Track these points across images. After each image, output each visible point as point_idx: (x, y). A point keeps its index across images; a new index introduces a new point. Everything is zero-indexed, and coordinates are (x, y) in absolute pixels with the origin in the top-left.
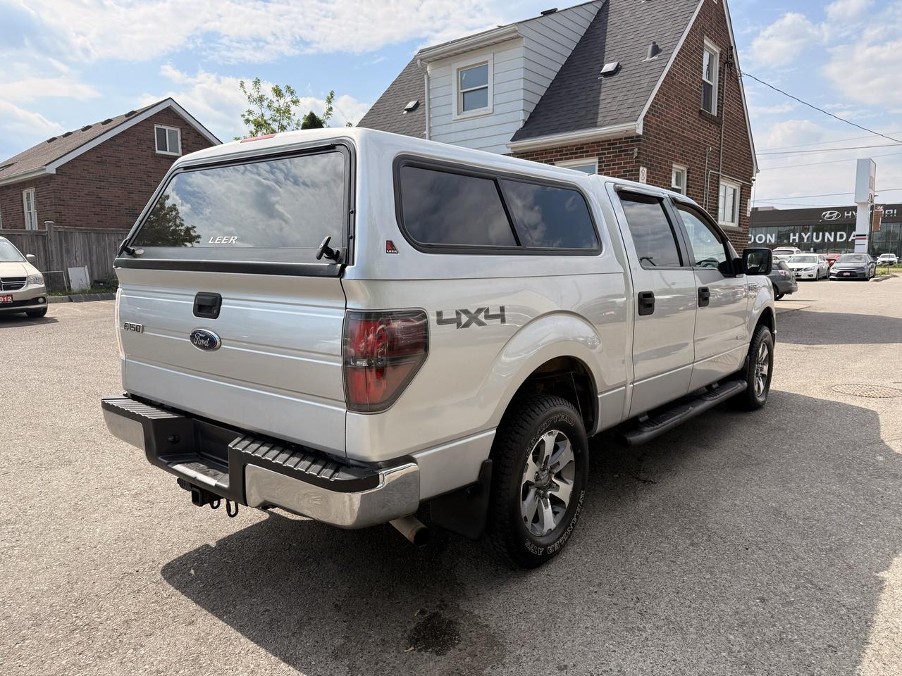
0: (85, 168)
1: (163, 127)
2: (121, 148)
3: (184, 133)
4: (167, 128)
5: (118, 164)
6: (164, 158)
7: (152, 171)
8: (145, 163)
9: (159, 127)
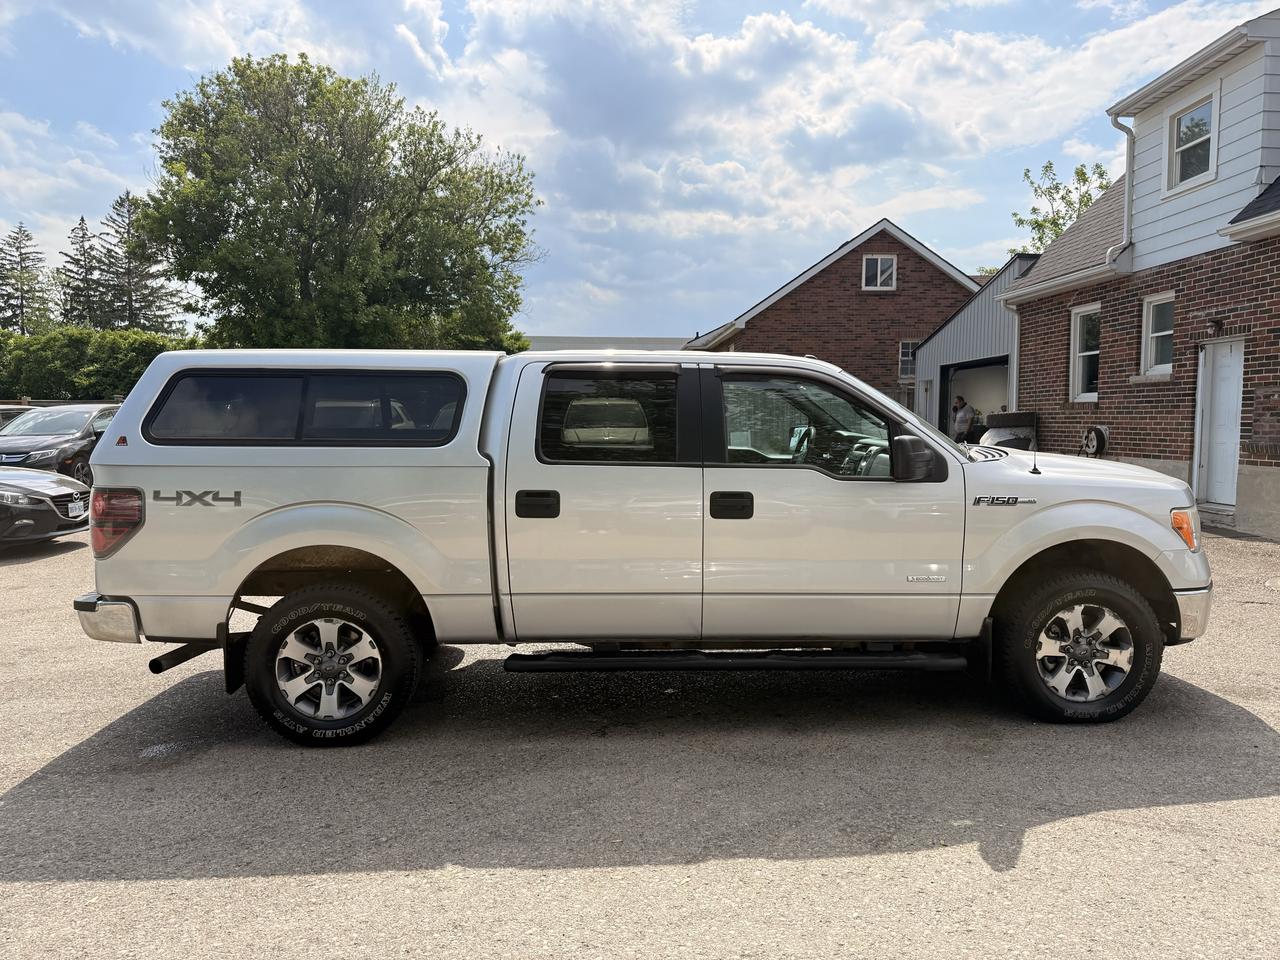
0: (778, 318)
1: (875, 257)
2: (819, 290)
3: (901, 260)
4: (879, 257)
5: (815, 309)
6: (871, 295)
7: (854, 312)
8: (847, 304)
9: (870, 257)
